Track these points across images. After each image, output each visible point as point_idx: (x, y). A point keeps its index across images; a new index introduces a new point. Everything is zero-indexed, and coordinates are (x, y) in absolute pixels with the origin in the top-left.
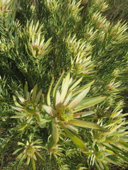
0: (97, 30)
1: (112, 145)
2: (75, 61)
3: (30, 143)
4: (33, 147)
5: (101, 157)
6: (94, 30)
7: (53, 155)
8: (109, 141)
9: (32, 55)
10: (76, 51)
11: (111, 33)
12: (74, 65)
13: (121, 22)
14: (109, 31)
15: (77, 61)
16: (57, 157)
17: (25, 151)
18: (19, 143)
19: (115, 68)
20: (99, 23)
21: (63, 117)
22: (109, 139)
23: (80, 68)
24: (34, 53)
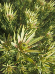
0: (40, 6)
1: (49, 63)
2: (29, 22)
3: (9, 65)
4: (11, 67)
5: (44, 69)
6: (39, 6)
7: (22, 71)
8: (48, 61)
9: (7, 20)
10: (29, 17)
11: (47, 7)
12: (29, 24)
13: (52, 1)
14: (46, 6)
15: (30, 22)
16: (24, 72)
17: (6, 69)
18: (3, 65)
19: (50, 25)
20: (41, 3)
21: (22, 48)
22: (47, 60)
23: (32, 25)
24: (8, 19)
